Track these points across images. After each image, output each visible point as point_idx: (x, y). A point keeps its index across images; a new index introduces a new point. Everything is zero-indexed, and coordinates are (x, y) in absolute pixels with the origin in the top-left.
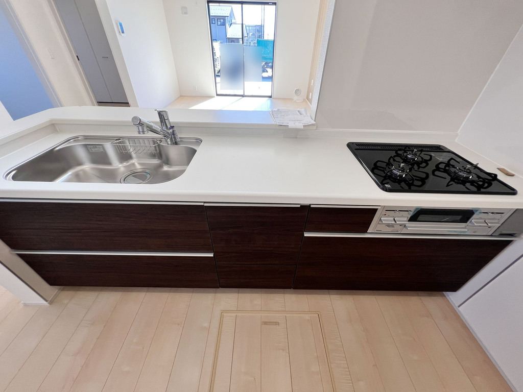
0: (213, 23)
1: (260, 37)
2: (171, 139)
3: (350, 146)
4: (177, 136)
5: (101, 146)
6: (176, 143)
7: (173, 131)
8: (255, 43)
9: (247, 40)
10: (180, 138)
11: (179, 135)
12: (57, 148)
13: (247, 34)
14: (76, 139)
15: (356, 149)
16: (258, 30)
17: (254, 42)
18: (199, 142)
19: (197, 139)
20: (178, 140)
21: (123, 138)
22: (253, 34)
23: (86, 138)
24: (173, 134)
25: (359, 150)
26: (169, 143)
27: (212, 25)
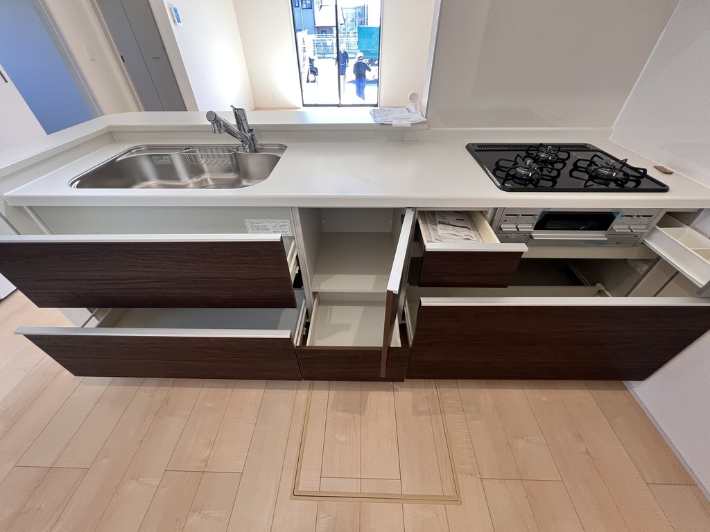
0: (296, 7)
1: (361, 23)
2: (250, 146)
3: (469, 147)
4: (257, 141)
5: (167, 157)
6: (256, 151)
7: (252, 135)
8: (355, 33)
9: (345, 30)
10: (261, 145)
11: (260, 142)
12: (119, 159)
13: (345, 20)
14: (138, 149)
15: (476, 151)
16: (359, 13)
17: (354, 31)
18: (283, 148)
19: (280, 145)
20: (258, 147)
21: (193, 146)
22: (353, 20)
23: (150, 148)
24: (252, 139)
25: (480, 152)
26: (248, 150)
27: (295, 8)
